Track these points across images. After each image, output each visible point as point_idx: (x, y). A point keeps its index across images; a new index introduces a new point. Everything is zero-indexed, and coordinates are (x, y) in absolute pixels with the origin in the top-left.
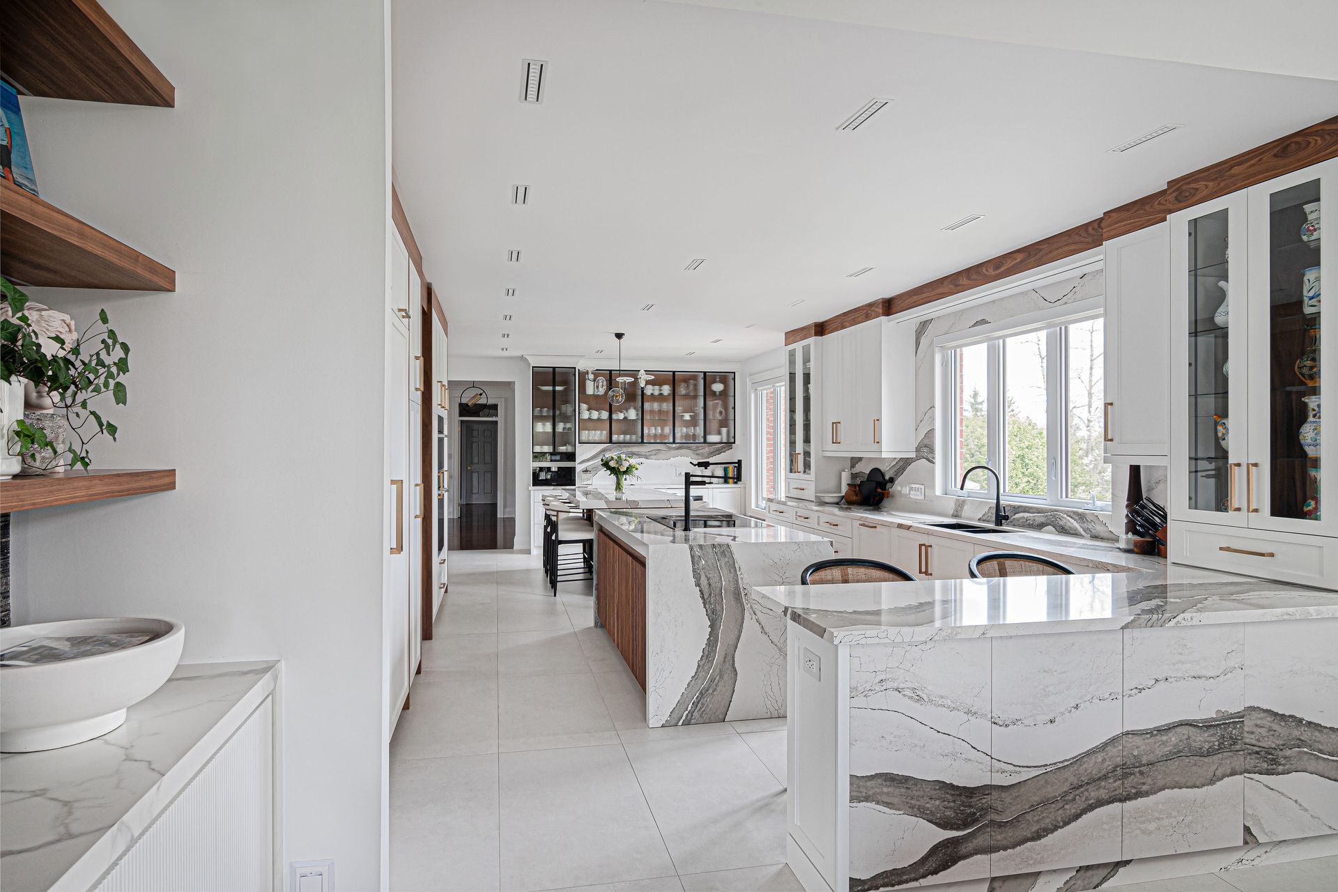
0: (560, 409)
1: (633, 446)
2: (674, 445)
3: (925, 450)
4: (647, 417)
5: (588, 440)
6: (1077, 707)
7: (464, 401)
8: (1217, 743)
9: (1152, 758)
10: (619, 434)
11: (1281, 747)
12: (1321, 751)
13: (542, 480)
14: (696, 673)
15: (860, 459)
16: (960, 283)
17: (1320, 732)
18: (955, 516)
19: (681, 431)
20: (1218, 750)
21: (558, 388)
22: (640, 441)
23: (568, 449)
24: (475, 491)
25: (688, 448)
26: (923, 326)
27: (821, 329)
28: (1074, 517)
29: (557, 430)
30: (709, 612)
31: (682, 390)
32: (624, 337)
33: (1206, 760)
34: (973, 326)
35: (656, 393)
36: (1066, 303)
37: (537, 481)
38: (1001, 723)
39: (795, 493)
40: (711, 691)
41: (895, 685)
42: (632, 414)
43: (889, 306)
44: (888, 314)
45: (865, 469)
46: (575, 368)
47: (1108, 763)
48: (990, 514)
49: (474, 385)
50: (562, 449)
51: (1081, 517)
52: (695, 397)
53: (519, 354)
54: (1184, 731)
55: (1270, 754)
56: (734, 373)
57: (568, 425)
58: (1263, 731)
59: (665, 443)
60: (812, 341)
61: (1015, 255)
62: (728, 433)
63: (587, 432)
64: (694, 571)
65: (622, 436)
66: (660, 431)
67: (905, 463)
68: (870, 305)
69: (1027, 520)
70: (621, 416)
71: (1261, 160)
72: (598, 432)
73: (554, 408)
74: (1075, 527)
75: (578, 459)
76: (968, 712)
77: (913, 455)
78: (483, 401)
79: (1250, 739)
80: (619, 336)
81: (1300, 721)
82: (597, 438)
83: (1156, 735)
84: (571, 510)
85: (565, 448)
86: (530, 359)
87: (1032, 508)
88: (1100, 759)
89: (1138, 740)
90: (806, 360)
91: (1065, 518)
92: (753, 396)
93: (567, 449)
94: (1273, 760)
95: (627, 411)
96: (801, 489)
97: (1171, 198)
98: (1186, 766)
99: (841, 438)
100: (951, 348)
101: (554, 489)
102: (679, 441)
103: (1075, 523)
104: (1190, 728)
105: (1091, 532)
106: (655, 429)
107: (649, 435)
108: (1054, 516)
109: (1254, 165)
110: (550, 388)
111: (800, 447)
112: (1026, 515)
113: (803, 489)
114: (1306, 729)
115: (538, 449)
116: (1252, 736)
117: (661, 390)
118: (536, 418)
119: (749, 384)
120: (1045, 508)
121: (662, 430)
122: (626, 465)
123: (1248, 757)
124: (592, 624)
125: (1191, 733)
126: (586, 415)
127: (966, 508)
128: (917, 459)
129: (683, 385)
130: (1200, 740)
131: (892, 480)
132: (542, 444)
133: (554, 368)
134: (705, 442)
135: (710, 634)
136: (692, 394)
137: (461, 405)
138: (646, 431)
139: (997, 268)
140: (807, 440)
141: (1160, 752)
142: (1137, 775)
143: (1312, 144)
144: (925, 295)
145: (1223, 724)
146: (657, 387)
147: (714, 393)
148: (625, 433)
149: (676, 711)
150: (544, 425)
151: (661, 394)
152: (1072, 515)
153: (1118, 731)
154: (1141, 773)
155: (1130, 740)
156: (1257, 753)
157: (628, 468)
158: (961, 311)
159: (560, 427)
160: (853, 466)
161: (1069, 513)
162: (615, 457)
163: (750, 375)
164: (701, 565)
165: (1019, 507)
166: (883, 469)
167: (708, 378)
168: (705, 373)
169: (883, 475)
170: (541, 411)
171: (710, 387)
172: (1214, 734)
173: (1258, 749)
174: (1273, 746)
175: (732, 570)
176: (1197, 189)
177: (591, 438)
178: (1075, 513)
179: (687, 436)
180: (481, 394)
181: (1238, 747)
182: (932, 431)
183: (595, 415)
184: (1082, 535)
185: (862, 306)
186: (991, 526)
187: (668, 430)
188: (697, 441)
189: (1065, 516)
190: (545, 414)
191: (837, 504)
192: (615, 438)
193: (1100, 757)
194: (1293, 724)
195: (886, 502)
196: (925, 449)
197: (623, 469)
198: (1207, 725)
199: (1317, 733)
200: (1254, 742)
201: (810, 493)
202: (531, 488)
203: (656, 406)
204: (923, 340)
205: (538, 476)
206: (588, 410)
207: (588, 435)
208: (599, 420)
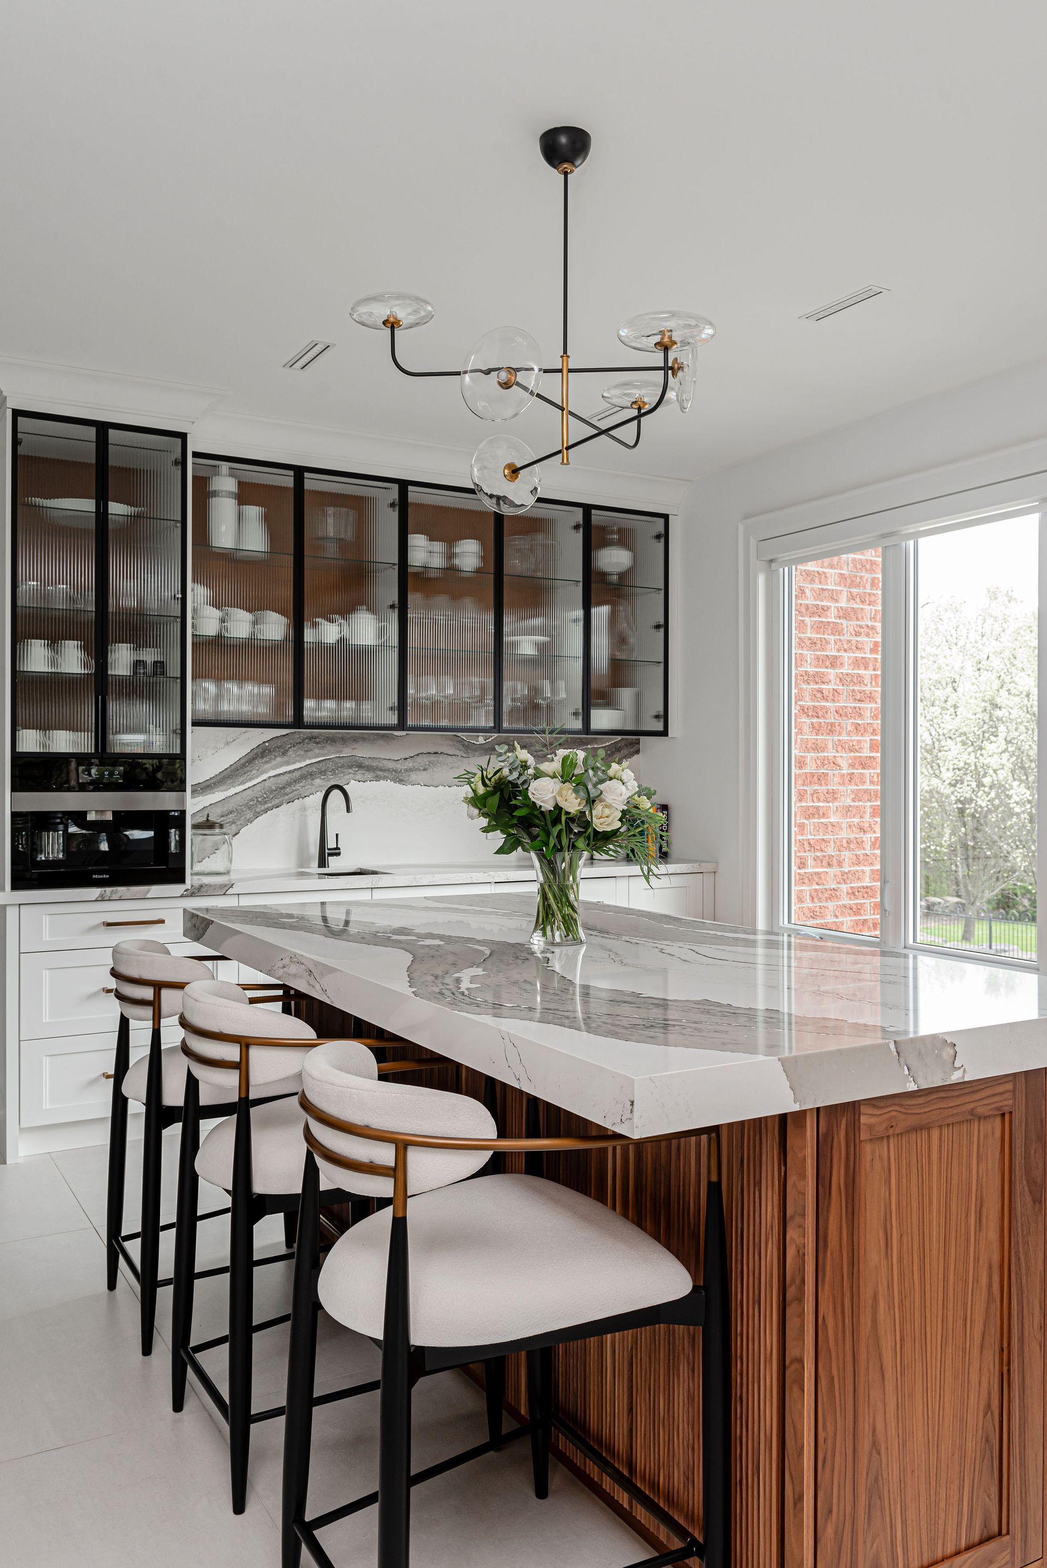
0: (123, 592)
4: (415, 644)
5: (217, 713)
10: (320, 696)
13: (47, 863)
19: (512, 693)
21: (116, 508)
22: (393, 719)
29: (110, 671)
31: (522, 561)
35: (442, 563)
37: (31, 867)
42: (369, 630)
46: (183, 436)
50: (133, 742)
56: (666, 517)
57: (149, 656)
59: (462, 731)
62: (639, 702)
63: (221, 683)
65: (330, 704)
66: (455, 691)
70: (331, 634)
72: (254, 687)
73: (100, 588)
75: (193, 780)
82: (250, 708)
85: (140, 738)
86: (4, 379)
93: (150, 744)
95: (350, 618)
101: (102, 899)
106: (441, 680)
110: (88, 505)
115: (30, 741)
117: (459, 557)
118: (26, 623)
121: (463, 688)
129: (525, 543)
132: (51, 723)
133: (105, 426)
134: (584, 729)
136: (548, 576)
138: (412, 688)
146: (443, 544)
147: (603, 578)
148: (345, 693)
150: (58, 648)
151: (451, 570)
159: (123, 659)
167: (597, 525)
168: (587, 509)
170: (47, 594)
177: (225, 707)
179: (530, 710)
183: (242, 624)
188: (560, 726)
202: (7, 896)
205: (36, 848)
206: (216, 604)
207: (218, 697)
208: (251, 647)
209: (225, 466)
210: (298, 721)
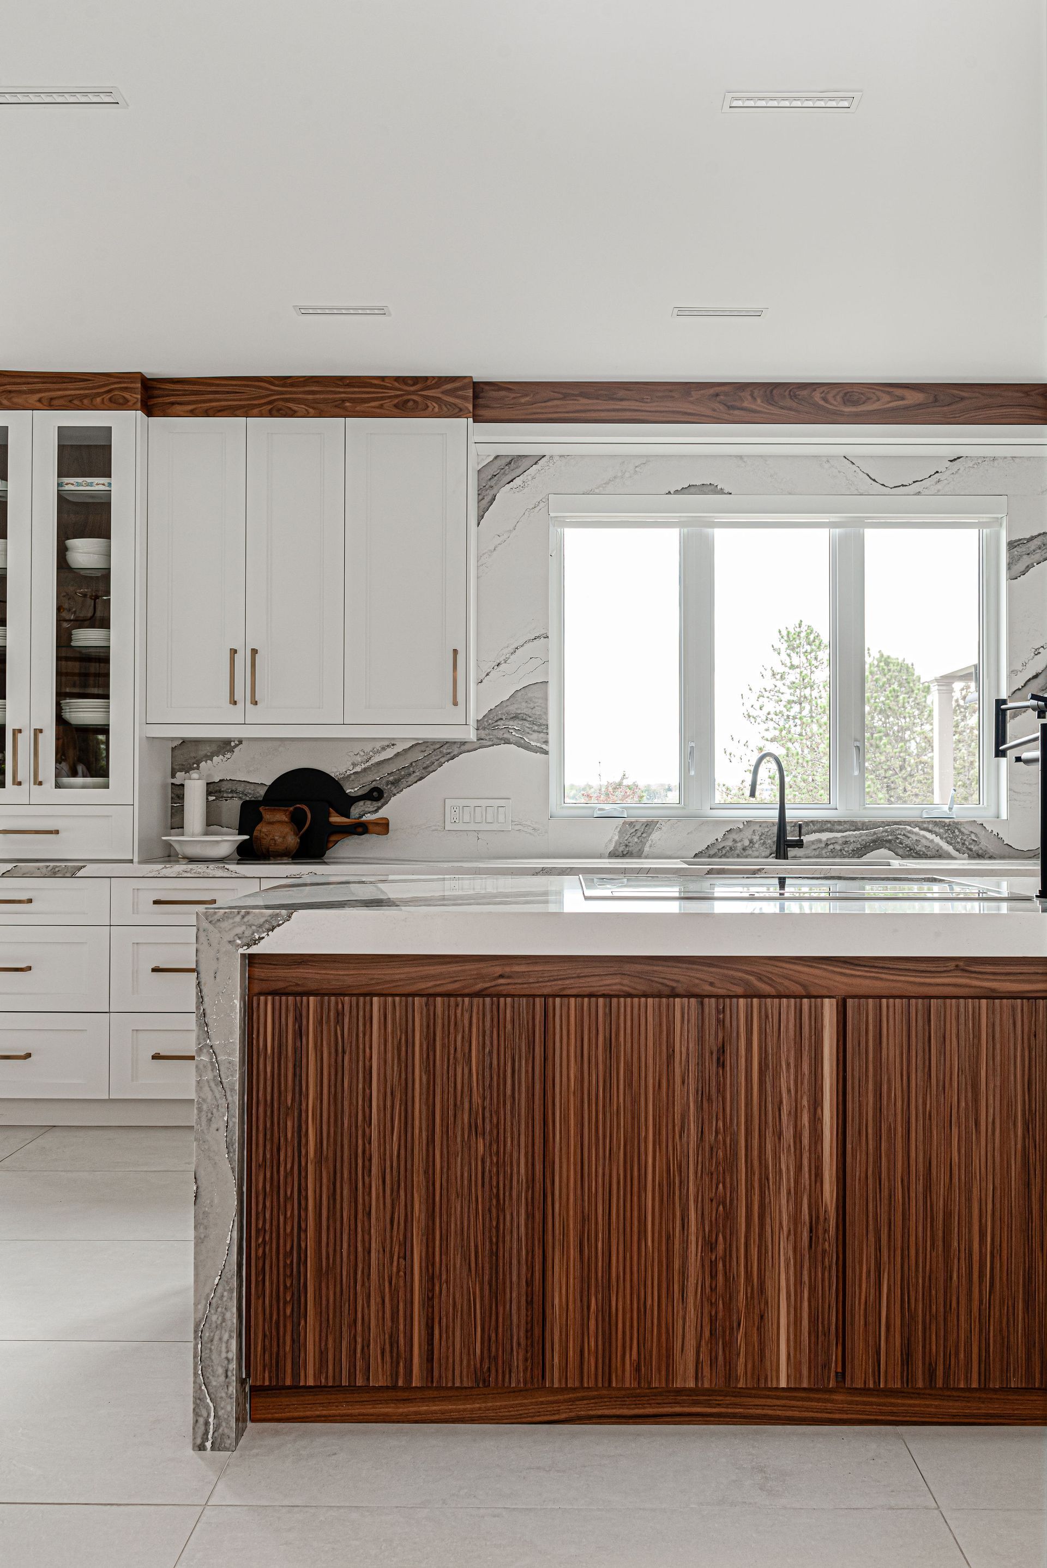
3: (516, 725)
16: (745, 404)
26: (511, 465)
27: (148, 396)
28: (937, 829)
34: (677, 492)
36: (919, 493)
43: (474, 402)
44: (474, 418)
48: (729, 843)
51: (949, 828)
61: (899, 392)
67: (433, 755)
69: (827, 845)
74: (938, 845)
77: (472, 735)
87: (838, 823)
91: (916, 834)
103: (937, 840)
105: (971, 850)
108: (892, 832)
112: (825, 836)
127: (655, 836)
128: (481, 743)
131: (376, 795)
139: (856, 403)
144: (625, 404)
152: (930, 827)
158: (647, 456)
161: (925, 826)
165: (807, 823)
166: (335, 766)
169: (334, 782)
178: (936, 824)
182: (539, 685)
185: (383, 378)
189: (917, 830)
196: (512, 724)
204: (504, 494)
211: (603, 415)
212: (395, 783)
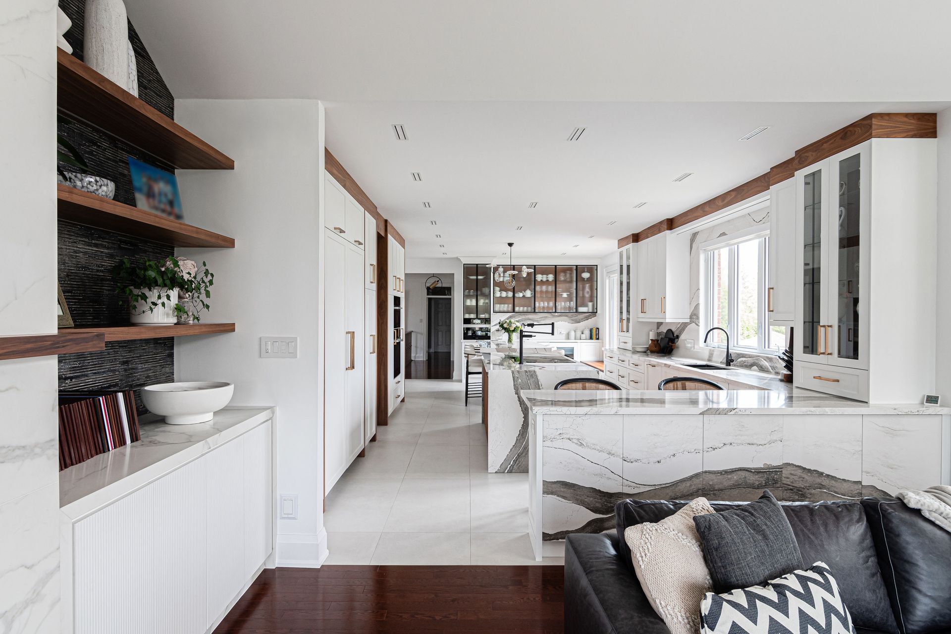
0: (481, 291)
1: (528, 315)
2: (557, 314)
4: (538, 295)
5: (499, 310)
6: (674, 455)
7: (428, 285)
8: (764, 482)
9: (721, 486)
10: (520, 306)
11: (808, 488)
12: (835, 492)
13: (469, 336)
14: (515, 444)
15: (661, 323)
16: (706, 209)
17: (835, 481)
18: (709, 360)
19: (561, 305)
20: (765, 486)
21: (480, 277)
22: (533, 311)
23: (487, 316)
24: (440, 343)
25: (567, 316)
26: (695, 235)
27: (636, 238)
29: (479, 304)
30: (523, 409)
31: (562, 277)
32: (514, 246)
33: (757, 491)
34: (719, 237)
35: (545, 279)
37: (466, 337)
38: (628, 461)
39: (623, 346)
40: (524, 454)
41: (568, 436)
42: (528, 294)
43: (671, 224)
44: (671, 229)
45: (664, 329)
47: (693, 487)
48: (724, 359)
49: (434, 275)
50: (482, 316)
51: (771, 360)
52: (571, 282)
53: (456, 256)
54: (743, 474)
55: (800, 491)
56: (597, 265)
57: (486, 301)
58: (796, 478)
59: (550, 313)
60: (631, 246)
62: (593, 305)
63: (499, 305)
64: (514, 385)
65: (522, 308)
66: (546, 305)
67: (685, 325)
68: (661, 223)
69: (743, 362)
70: (521, 295)
71: (835, 141)
72: (506, 305)
73: (477, 290)
75: (493, 323)
76: (609, 453)
77: (688, 321)
78: (439, 285)
79: (785, 481)
80: (510, 245)
81: (821, 474)
82: (505, 309)
83: (724, 474)
84: (476, 354)
86: (462, 259)
87: (746, 355)
88: (688, 485)
89: (712, 476)
90: (628, 258)
91: (763, 361)
92: (607, 281)
93: (485, 316)
94: (802, 494)
95: (525, 292)
96: (625, 343)
97: (796, 161)
98: (744, 493)
99: (646, 309)
100: (709, 251)
101: (476, 342)
102: (559, 311)
103: (768, 365)
104: (746, 472)
105: (776, 370)
106: (543, 304)
107: (539, 307)
108: (757, 360)
109: (832, 143)
110: (475, 277)
111: (625, 316)
112: (743, 359)
113: (626, 343)
114: (825, 479)
115: (467, 316)
116: (788, 480)
117: (547, 278)
118: (466, 297)
119: (605, 273)
120: (753, 355)
121: (548, 304)
122: (514, 326)
123: (785, 492)
124: (481, 422)
125: (747, 475)
126: (498, 294)
127: (714, 355)
128: (690, 323)
129: (562, 274)
130: (753, 480)
131: (678, 337)
132: (470, 313)
133: (477, 265)
134: (577, 312)
135: (524, 422)
136: (568, 280)
137: (428, 288)
138: (537, 304)
139: (723, 201)
140: (628, 311)
141: (726, 484)
142: (712, 495)
143: (857, 132)
144: (689, 217)
145: (768, 471)
146: (545, 276)
147: (583, 279)
148: (524, 306)
149: (504, 465)
150: (471, 301)
151: (548, 280)
153: (700, 470)
154: (714, 494)
155: (707, 476)
156: (791, 490)
157: (515, 328)
158: (712, 226)
159: (481, 302)
160: (658, 328)
161: (765, 358)
162: (508, 321)
163: (606, 267)
164: (518, 382)
165: (739, 354)
166: (673, 329)
167: (579, 269)
168: (577, 266)
169: (673, 333)
170: (469, 292)
171: (581, 275)
172: (762, 477)
173: (792, 488)
174: (803, 487)
175: (537, 386)
176: (808, 156)
177: (501, 309)
178: (767, 357)
179: (565, 308)
180: (438, 281)
181: (778, 485)
182: (698, 304)
183: (504, 294)
184: (771, 372)
185: (657, 224)
186: (724, 366)
187: (551, 304)
188: (571, 311)
189: (763, 359)
190: (471, 294)
191: (645, 352)
192: (517, 309)
193: (688, 484)
194: (816, 475)
195: (674, 351)
196: (694, 317)
197: (512, 329)
198: (758, 471)
199: (833, 482)
200: (789, 483)
201: (629, 346)
202: (463, 341)
203: (544, 288)
204: (694, 246)
205: (467, 333)
206: (500, 291)
207: (500, 307)
208: (507, 297)
209: (501, 266)
210: (514, 311)
211: (686, 222)
212: (680, 334)
